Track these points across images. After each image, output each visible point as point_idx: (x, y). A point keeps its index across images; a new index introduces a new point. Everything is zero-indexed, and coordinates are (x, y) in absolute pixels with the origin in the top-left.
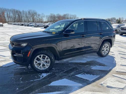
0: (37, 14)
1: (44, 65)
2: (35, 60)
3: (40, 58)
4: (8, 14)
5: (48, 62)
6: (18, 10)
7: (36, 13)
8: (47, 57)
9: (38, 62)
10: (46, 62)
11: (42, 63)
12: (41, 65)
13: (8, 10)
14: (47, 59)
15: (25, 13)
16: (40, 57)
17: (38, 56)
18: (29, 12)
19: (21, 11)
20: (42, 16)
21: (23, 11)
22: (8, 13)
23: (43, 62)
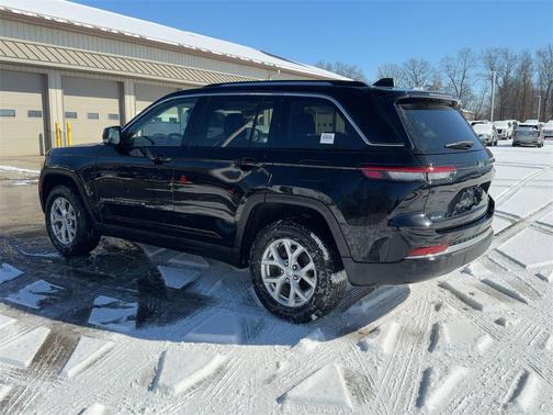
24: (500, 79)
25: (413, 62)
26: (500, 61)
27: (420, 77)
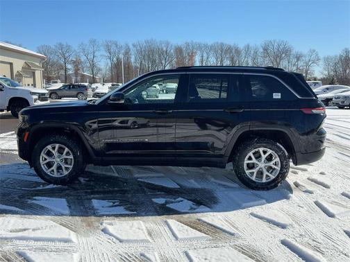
0: (294, 52)
1: (59, 168)
2: (43, 155)
3: (54, 152)
4: (205, 58)
5: (69, 163)
6: (232, 45)
7: (287, 51)
8: (67, 150)
9: (49, 160)
10: (66, 161)
11: (56, 163)
12: (54, 168)
13: (206, 46)
14: (68, 154)
15: (252, 52)
16: (54, 148)
17: (49, 147)
18: (265, 50)
19: (241, 46)
20: (307, 59)
21: (248, 47)
22: (205, 55)
23: (58, 160)
24: (115, 59)
25: (61, 45)
26: (113, 48)
27: (67, 55)
